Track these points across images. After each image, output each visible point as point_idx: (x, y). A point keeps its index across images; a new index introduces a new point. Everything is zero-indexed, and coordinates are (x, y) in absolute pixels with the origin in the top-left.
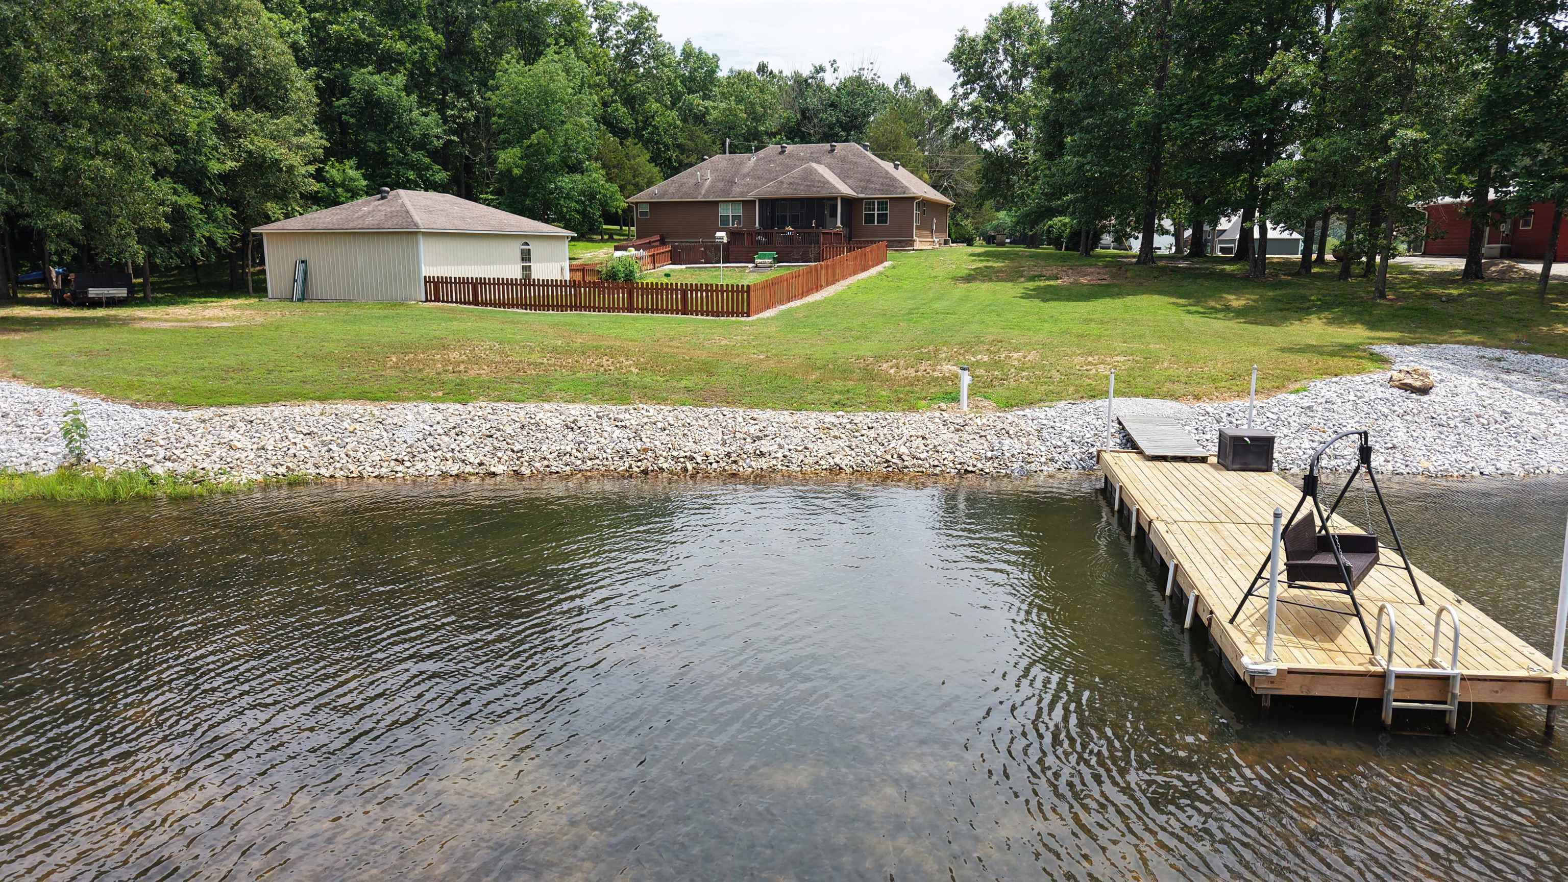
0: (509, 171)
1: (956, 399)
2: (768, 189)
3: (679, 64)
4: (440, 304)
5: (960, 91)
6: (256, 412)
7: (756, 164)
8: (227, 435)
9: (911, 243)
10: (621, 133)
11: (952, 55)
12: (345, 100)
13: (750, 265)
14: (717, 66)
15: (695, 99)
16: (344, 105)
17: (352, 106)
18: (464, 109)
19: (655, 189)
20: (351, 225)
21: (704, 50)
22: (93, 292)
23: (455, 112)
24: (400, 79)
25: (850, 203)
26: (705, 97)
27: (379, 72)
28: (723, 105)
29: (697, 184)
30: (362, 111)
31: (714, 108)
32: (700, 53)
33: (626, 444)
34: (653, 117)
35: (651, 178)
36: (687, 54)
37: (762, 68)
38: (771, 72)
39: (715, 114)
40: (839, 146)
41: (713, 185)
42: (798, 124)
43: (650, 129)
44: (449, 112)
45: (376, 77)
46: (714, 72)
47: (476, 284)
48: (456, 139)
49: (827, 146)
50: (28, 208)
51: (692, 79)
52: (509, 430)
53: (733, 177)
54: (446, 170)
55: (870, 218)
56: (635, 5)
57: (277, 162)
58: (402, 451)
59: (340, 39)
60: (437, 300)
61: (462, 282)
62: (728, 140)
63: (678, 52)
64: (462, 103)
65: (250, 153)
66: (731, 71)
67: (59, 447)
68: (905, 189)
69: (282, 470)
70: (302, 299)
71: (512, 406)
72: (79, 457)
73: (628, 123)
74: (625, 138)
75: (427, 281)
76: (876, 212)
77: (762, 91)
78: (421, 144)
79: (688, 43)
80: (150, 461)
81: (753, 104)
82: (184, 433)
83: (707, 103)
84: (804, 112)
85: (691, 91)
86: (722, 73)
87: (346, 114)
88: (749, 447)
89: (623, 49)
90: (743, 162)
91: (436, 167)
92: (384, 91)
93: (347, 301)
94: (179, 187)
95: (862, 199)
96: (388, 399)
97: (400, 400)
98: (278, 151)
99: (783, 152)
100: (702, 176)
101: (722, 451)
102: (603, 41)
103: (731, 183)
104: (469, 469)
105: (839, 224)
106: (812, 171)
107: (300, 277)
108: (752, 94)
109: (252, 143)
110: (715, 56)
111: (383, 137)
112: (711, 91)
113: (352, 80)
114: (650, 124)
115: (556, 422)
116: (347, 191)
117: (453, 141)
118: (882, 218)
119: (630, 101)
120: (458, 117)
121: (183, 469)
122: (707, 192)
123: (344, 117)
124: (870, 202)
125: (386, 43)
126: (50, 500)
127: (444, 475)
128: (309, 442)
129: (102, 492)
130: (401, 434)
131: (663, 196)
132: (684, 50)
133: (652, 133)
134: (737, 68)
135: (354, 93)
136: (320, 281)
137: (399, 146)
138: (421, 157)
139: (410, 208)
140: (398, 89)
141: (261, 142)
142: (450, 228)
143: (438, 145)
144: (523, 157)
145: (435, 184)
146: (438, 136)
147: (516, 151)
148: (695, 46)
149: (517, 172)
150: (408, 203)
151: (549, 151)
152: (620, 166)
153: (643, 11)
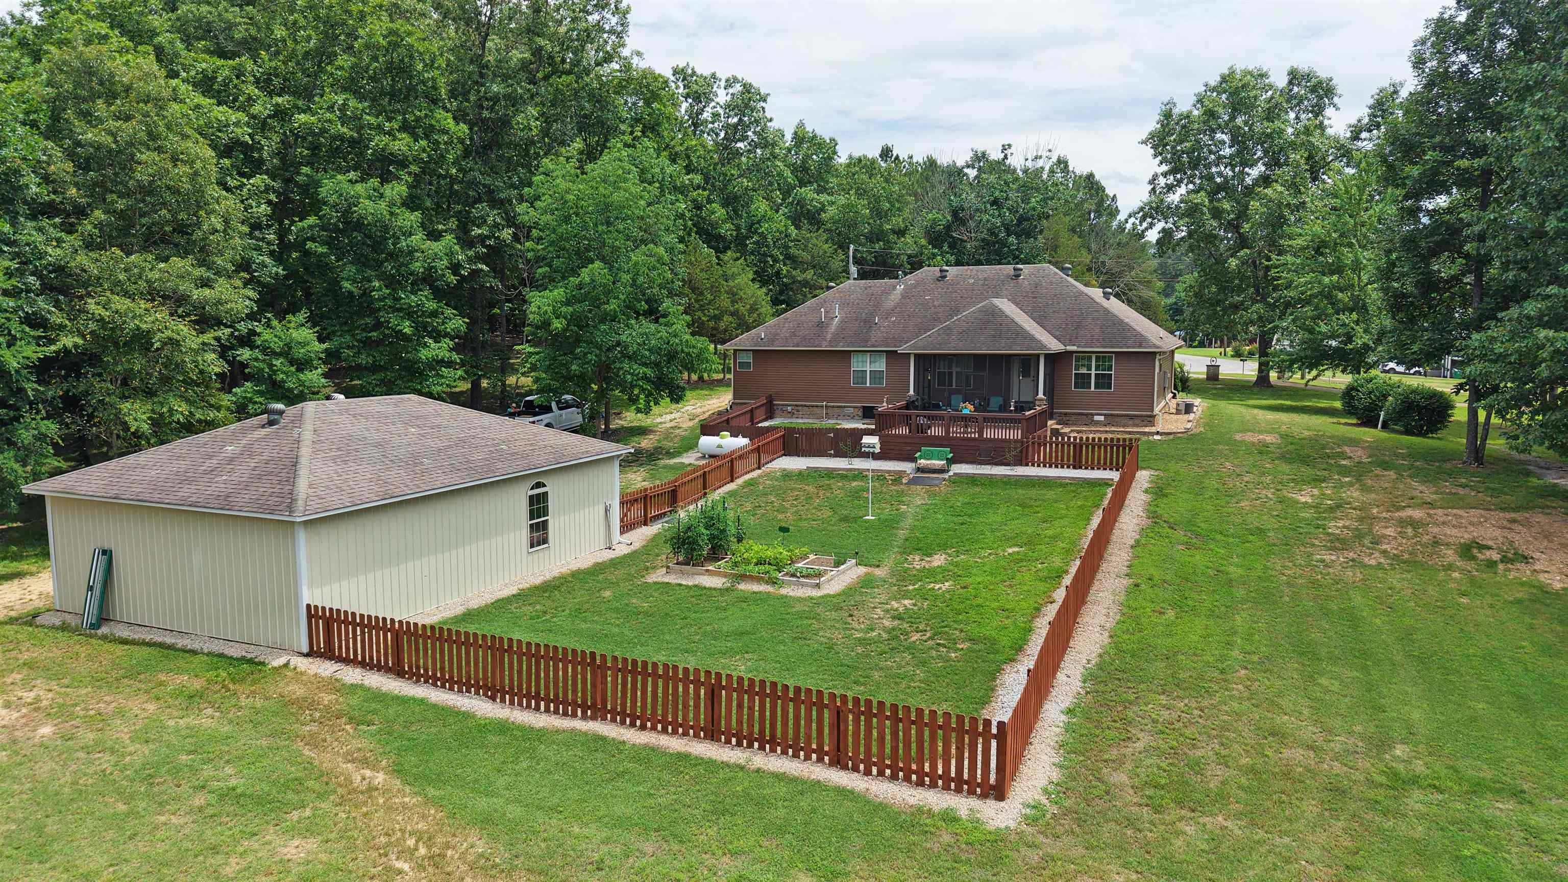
0: (546, 324)
2: (926, 341)
3: (789, 150)
4: (326, 668)
5: (1162, 181)
7: (905, 295)
9: (1152, 420)
10: (717, 243)
11: (1152, 136)
12: (312, 220)
13: (907, 467)
14: (835, 153)
15: (808, 193)
16: (311, 227)
17: (323, 228)
18: (496, 225)
19: (761, 332)
21: (818, 132)
23: (484, 231)
24: (397, 190)
25: (1054, 360)
26: (821, 190)
27: (362, 180)
28: (842, 200)
29: (820, 324)
31: (832, 203)
32: (815, 136)
34: (759, 222)
35: (755, 303)
36: (800, 138)
37: (886, 153)
38: (897, 158)
39: (832, 211)
40: (1026, 269)
41: (843, 327)
42: (948, 228)
43: (756, 238)
44: (476, 231)
45: (359, 187)
46: (831, 159)
47: (400, 634)
48: (484, 267)
49: (1009, 269)
51: (804, 168)
53: (872, 314)
54: (465, 315)
55: (1083, 381)
56: (736, 80)
60: (328, 654)
61: (374, 626)
62: (852, 246)
63: (788, 137)
64: (495, 218)
66: (850, 157)
68: (1141, 339)
70: (99, 622)
73: (726, 230)
74: (724, 251)
75: (313, 614)
76: (1093, 372)
77: (887, 181)
78: (429, 279)
79: (801, 125)
81: (877, 199)
83: (824, 197)
84: (956, 211)
85: (802, 184)
86: (842, 159)
87: (313, 239)
89: (722, 134)
90: (886, 292)
91: (449, 312)
92: (368, 208)
95: (1072, 352)
98: (150, 317)
99: (945, 278)
100: (826, 312)
102: (695, 125)
103: (868, 323)
105: (1041, 394)
106: (994, 314)
107: (98, 582)
108: (876, 184)
109: (108, 306)
110: (832, 140)
111: (369, 273)
112: (827, 182)
113: (323, 192)
114: (756, 232)
117: (482, 270)
118: (1104, 381)
119: (732, 202)
120: (488, 237)
122: (836, 338)
123: (309, 245)
124: (1084, 357)
125: (379, 141)
131: (772, 341)
132: (796, 133)
133: (757, 243)
134: (857, 154)
135: (326, 210)
136: (132, 591)
137: (392, 282)
138: (424, 299)
139: (305, 452)
140: (392, 204)
141: (120, 303)
142: (370, 496)
143: (453, 279)
144: (568, 303)
145: (446, 335)
146: (455, 268)
147: (558, 293)
148: (809, 128)
149: (558, 325)
150: (307, 436)
151: (608, 292)
152: (715, 289)
153: (747, 88)
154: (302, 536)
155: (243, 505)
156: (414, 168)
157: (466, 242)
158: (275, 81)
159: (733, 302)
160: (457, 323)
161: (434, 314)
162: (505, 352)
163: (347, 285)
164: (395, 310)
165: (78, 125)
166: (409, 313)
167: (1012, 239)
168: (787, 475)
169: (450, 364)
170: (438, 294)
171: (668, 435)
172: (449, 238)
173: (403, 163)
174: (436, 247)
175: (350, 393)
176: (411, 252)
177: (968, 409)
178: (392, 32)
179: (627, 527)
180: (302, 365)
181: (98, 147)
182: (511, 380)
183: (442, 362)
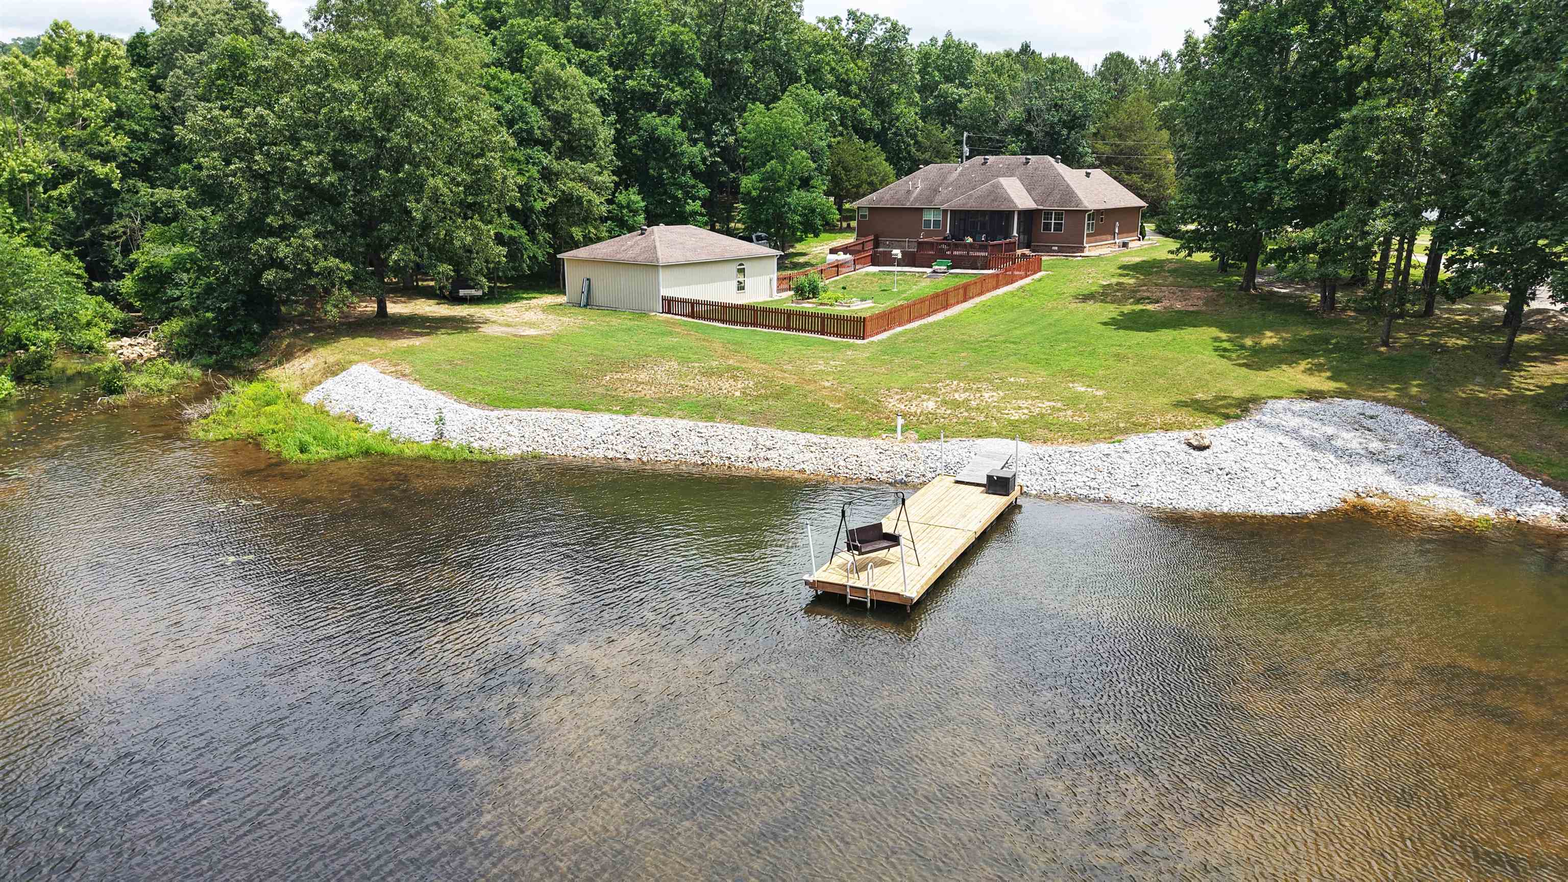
0: (749, 193)
1: (895, 431)
2: (959, 202)
3: (940, 54)
4: (669, 316)
6: (524, 414)
7: (961, 172)
8: (509, 428)
9: (1081, 249)
10: (866, 135)
12: (634, 137)
13: (929, 270)
14: (974, 55)
15: (952, 90)
16: (634, 141)
17: (640, 141)
18: (726, 135)
19: (874, 196)
20: (619, 256)
21: (964, 40)
22: (462, 293)
23: (719, 138)
24: (675, 120)
25: (1028, 216)
26: (960, 85)
27: (659, 116)
28: (975, 94)
29: (911, 190)
30: (646, 144)
31: (967, 96)
32: (960, 44)
33: (699, 447)
34: (898, 118)
36: (948, 45)
39: (966, 103)
40: (1034, 158)
41: (920, 194)
44: (715, 139)
45: (658, 120)
46: (971, 60)
47: (693, 303)
49: (1023, 159)
50: (426, 262)
51: (950, 69)
52: (643, 434)
53: (939, 186)
54: (708, 187)
55: (1047, 227)
57: (580, 198)
58: (588, 443)
59: (633, 91)
60: (669, 312)
61: (684, 301)
62: (965, 133)
63: (940, 44)
64: (725, 130)
65: (563, 192)
67: (433, 428)
69: (530, 449)
70: (585, 306)
71: (650, 419)
72: (442, 435)
73: (874, 125)
74: (869, 140)
75: (664, 299)
76: (1053, 222)
78: (691, 167)
79: (949, 34)
80: (472, 440)
82: (489, 425)
83: (962, 91)
84: (1029, 112)
85: (947, 80)
87: (635, 147)
88: (762, 455)
90: (949, 173)
91: (701, 185)
92: (663, 131)
93: (615, 310)
94: (514, 222)
95: (1042, 211)
96: (592, 410)
97: (597, 410)
98: (582, 190)
99: (985, 163)
100: (914, 185)
101: (748, 454)
103: (936, 191)
104: (618, 455)
105: (1015, 234)
106: (998, 186)
107: (585, 290)
109: (564, 185)
110: (973, 44)
111: (662, 165)
112: (966, 78)
113: (641, 122)
114: (894, 125)
115: (667, 432)
116: (631, 211)
117: (718, 161)
118: (1058, 227)
119: (879, 104)
120: (721, 142)
121: (486, 445)
122: (916, 200)
123: (634, 150)
124: (1048, 214)
125: (666, 94)
126: (426, 458)
127: (606, 457)
128: (545, 434)
129: (450, 456)
130: (590, 433)
131: (886, 200)
132: (945, 41)
133: (895, 134)
135: (642, 132)
136: (599, 295)
137: (673, 170)
138: (687, 178)
139: (658, 244)
140: (673, 128)
141: (571, 184)
142: (682, 260)
143: (703, 167)
144: (761, 181)
145: (699, 199)
146: (704, 160)
147: (755, 177)
148: (956, 38)
149: (754, 193)
150: (657, 239)
151: (781, 176)
152: (859, 168)
153: (895, 27)
154: (661, 270)
155: (641, 259)
156: (683, 107)
157: (709, 145)
158: (614, 59)
159: (870, 175)
160: (704, 192)
161: (693, 187)
162: (730, 209)
163: (651, 171)
164: (674, 184)
165: (548, 102)
166: (681, 187)
167: (1065, 132)
168: (867, 274)
169: (701, 214)
170: (696, 175)
171: (815, 257)
172: (701, 144)
173: (677, 103)
174: (695, 150)
175: (667, 224)
176: (683, 154)
177: (969, 240)
178: (673, 33)
179: (779, 290)
180: (635, 212)
181: (557, 112)
182: (732, 225)
183: (696, 213)
